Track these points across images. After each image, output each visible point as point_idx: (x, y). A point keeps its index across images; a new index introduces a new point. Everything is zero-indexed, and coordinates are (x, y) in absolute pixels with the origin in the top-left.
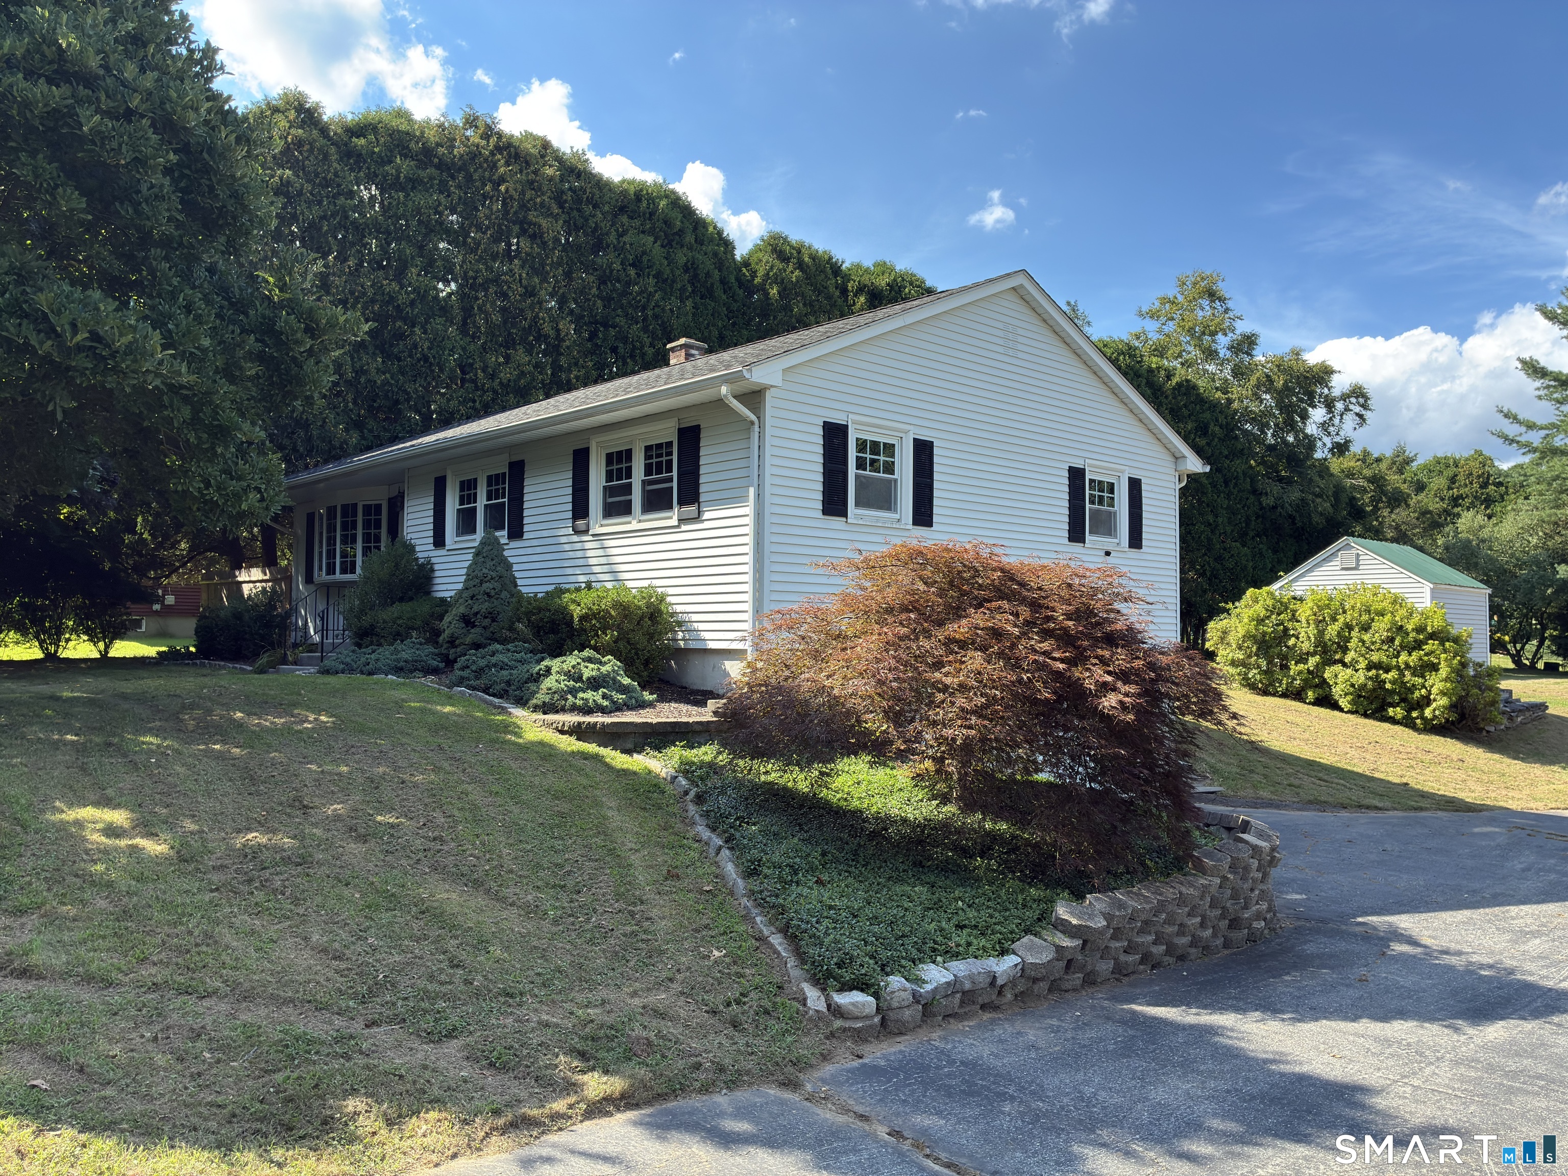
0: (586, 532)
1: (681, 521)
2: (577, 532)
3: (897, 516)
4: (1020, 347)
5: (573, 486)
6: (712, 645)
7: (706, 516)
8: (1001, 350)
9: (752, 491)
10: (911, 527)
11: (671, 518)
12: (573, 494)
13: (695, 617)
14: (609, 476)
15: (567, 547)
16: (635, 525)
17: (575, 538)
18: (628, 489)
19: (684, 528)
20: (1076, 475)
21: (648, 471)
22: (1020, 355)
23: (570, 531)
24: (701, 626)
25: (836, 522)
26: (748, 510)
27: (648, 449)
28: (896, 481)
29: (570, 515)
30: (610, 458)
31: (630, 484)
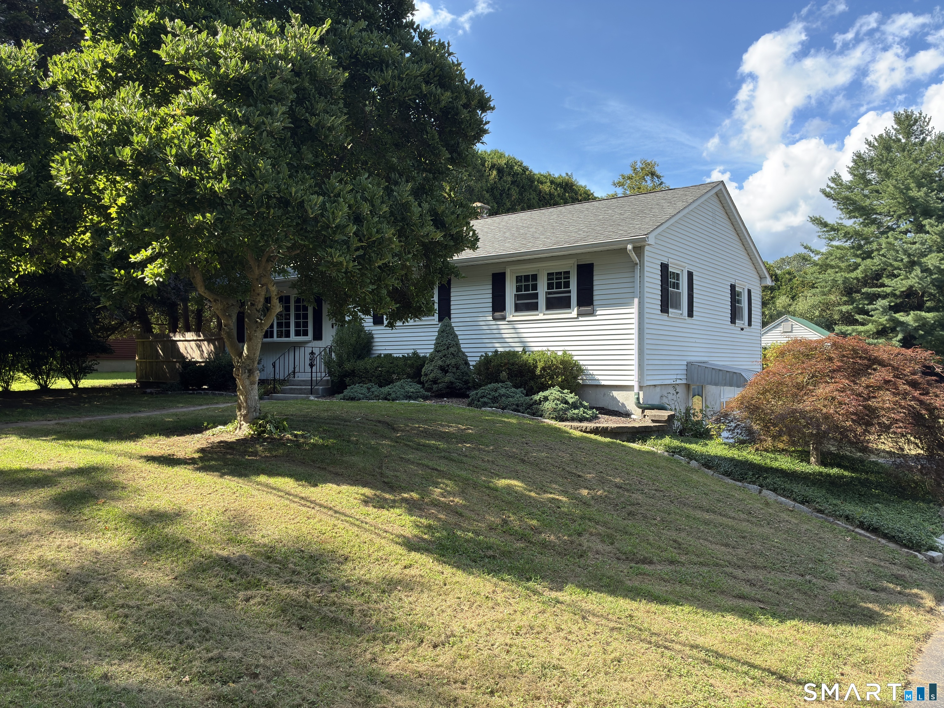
0: (504, 318)
1: (579, 315)
2: (494, 319)
3: (681, 312)
4: (717, 221)
5: (493, 293)
6: (603, 383)
7: (598, 313)
8: (711, 222)
9: (636, 301)
10: (687, 318)
11: (571, 313)
12: (493, 298)
13: (590, 368)
14: (518, 289)
15: (485, 327)
16: (541, 316)
17: (493, 323)
18: (536, 296)
19: (581, 319)
20: (733, 287)
21: (550, 286)
22: (717, 225)
23: (491, 318)
24: (595, 373)
25: (664, 316)
26: (633, 310)
27: (549, 274)
28: (680, 293)
29: (491, 309)
30: (519, 279)
31: (537, 293)
